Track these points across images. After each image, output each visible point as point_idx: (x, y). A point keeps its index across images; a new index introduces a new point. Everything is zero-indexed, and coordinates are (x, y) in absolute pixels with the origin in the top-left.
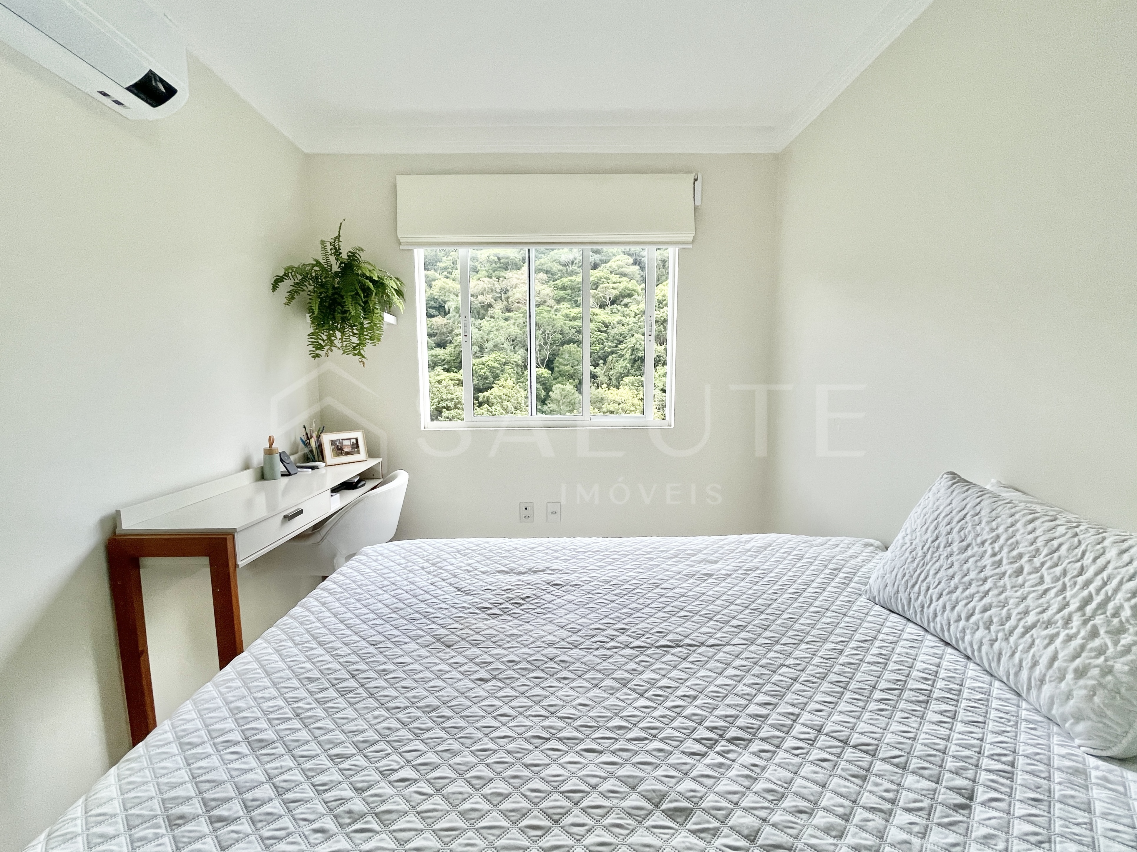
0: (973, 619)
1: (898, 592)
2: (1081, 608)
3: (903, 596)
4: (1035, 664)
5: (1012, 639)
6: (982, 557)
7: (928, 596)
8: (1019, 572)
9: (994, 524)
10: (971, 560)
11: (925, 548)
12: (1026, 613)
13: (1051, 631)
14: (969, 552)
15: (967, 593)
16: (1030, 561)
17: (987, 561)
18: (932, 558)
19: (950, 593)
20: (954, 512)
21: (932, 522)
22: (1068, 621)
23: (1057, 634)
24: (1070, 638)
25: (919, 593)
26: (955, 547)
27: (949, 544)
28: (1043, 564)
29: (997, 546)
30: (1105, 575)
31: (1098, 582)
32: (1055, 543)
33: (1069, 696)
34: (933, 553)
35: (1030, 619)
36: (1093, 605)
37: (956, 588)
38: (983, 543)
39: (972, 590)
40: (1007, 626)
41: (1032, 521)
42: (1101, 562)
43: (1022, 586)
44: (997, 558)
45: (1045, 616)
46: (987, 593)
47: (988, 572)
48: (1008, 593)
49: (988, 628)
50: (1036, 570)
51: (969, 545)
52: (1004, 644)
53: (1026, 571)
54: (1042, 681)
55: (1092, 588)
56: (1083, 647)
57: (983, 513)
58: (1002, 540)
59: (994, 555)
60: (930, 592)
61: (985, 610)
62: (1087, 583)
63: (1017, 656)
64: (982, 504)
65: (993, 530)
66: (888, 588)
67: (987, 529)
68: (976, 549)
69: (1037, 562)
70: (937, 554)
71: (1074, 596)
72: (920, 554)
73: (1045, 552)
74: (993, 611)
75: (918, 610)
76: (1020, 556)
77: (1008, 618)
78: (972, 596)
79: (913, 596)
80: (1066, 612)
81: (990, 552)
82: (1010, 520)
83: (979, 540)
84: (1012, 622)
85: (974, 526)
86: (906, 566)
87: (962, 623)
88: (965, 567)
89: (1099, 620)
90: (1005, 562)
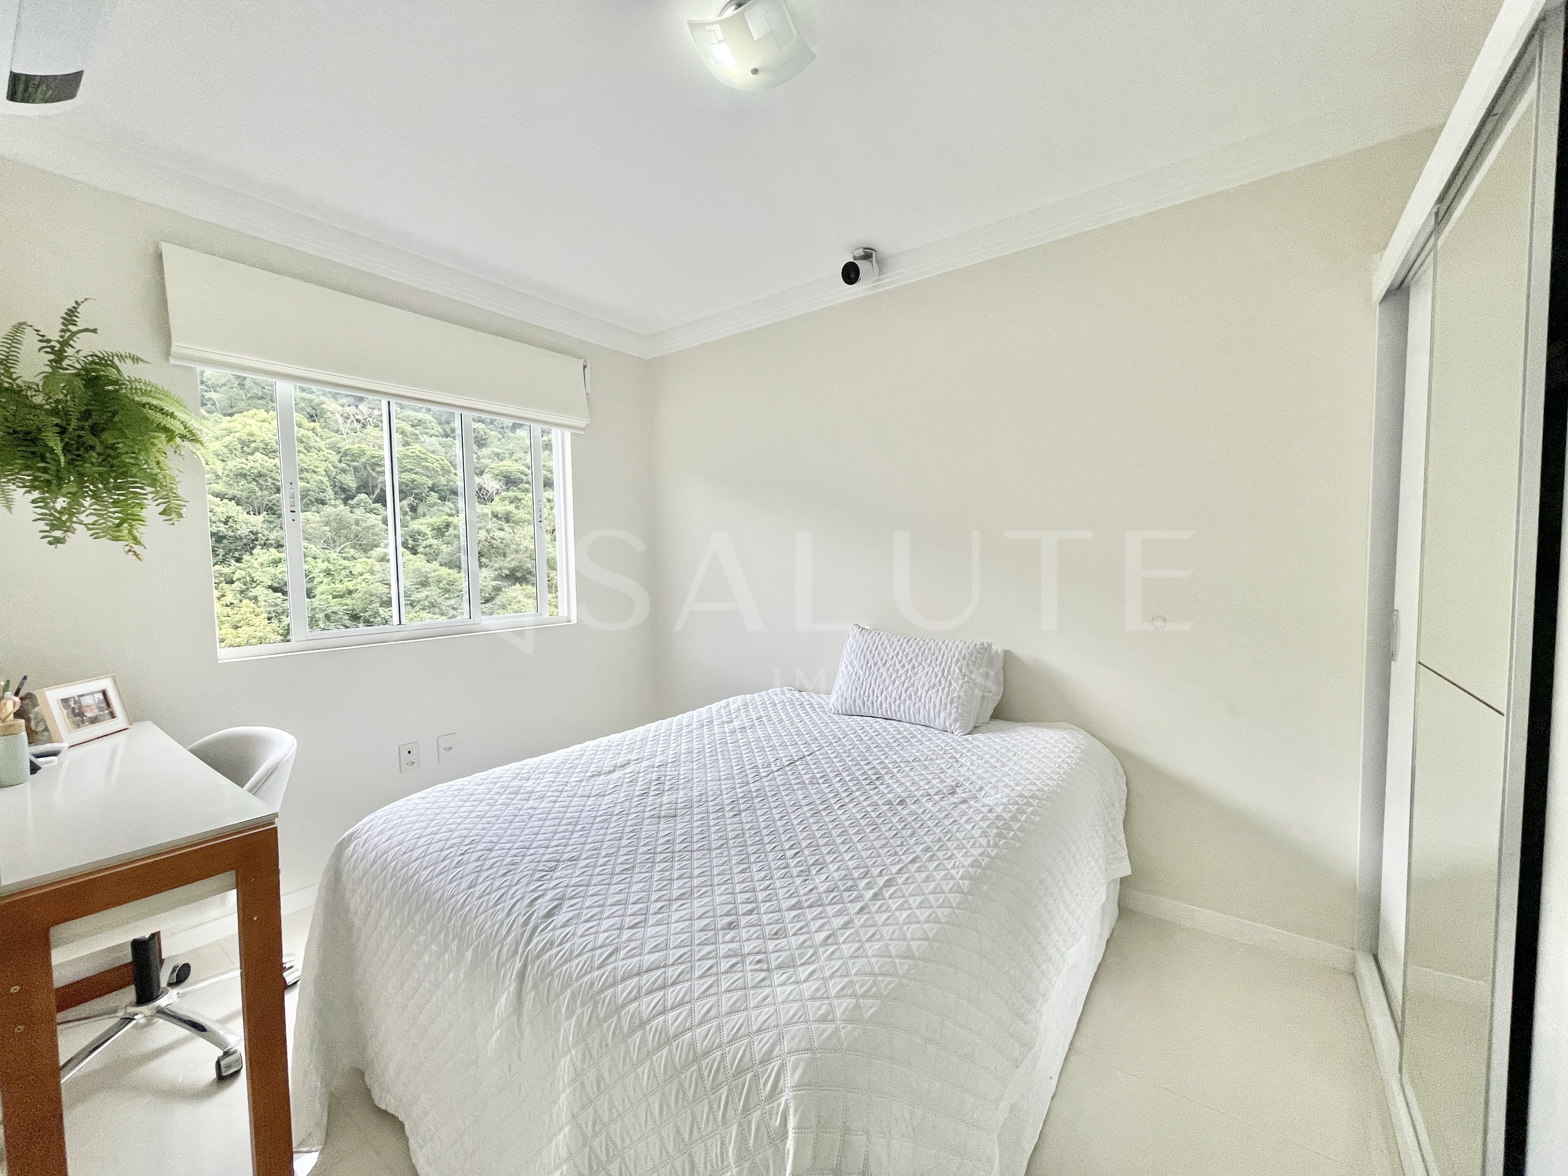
0: (903, 698)
1: (855, 701)
2: (943, 675)
3: (859, 702)
4: (935, 706)
5: (922, 700)
6: (895, 665)
7: (875, 696)
8: (913, 667)
9: (893, 647)
10: (891, 669)
11: (864, 670)
12: (924, 684)
13: (935, 689)
14: (888, 665)
15: (895, 685)
16: (916, 660)
17: (898, 666)
18: (870, 674)
19: (886, 689)
20: (871, 646)
21: (861, 655)
22: (940, 682)
23: (938, 690)
24: (943, 689)
25: (869, 696)
26: (880, 664)
27: (875, 664)
28: (922, 660)
29: (899, 657)
30: (945, 657)
31: (944, 662)
32: (922, 649)
33: (950, 713)
34: (870, 671)
35: (926, 687)
36: (946, 671)
37: (889, 685)
38: (892, 658)
39: (897, 683)
40: (919, 694)
41: (908, 641)
42: (942, 652)
43: (917, 673)
44: (902, 663)
45: (932, 683)
46: (904, 682)
47: (901, 672)
48: (913, 679)
49: (911, 699)
50: (920, 664)
51: (886, 661)
52: (920, 704)
53: (916, 666)
54: (939, 712)
55: (943, 665)
56: (949, 690)
57: (885, 643)
58: (901, 653)
59: (900, 662)
60: (875, 693)
61: (906, 691)
62: (941, 664)
63: (927, 706)
64: (882, 638)
65: (894, 650)
66: (848, 701)
67: (891, 650)
68: (890, 662)
69: (919, 660)
70: (872, 671)
71: (938, 671)
72: (862, 674)
73: (920, 655)
74: (910, 690)
75: (870, 706)
76: (911, 659)
77: (917, 690)
78: (898, 687)
79: (865, 699)
80: (938, 678)
81: (897, 662)
82: (899, 643)
83: (890, 657)
84: (920, 691)
85: (884, 650)
86: (856, 683)
87: (898, 702)
88: (889, 672)
89: (950, 678)
90: (906, 664)
